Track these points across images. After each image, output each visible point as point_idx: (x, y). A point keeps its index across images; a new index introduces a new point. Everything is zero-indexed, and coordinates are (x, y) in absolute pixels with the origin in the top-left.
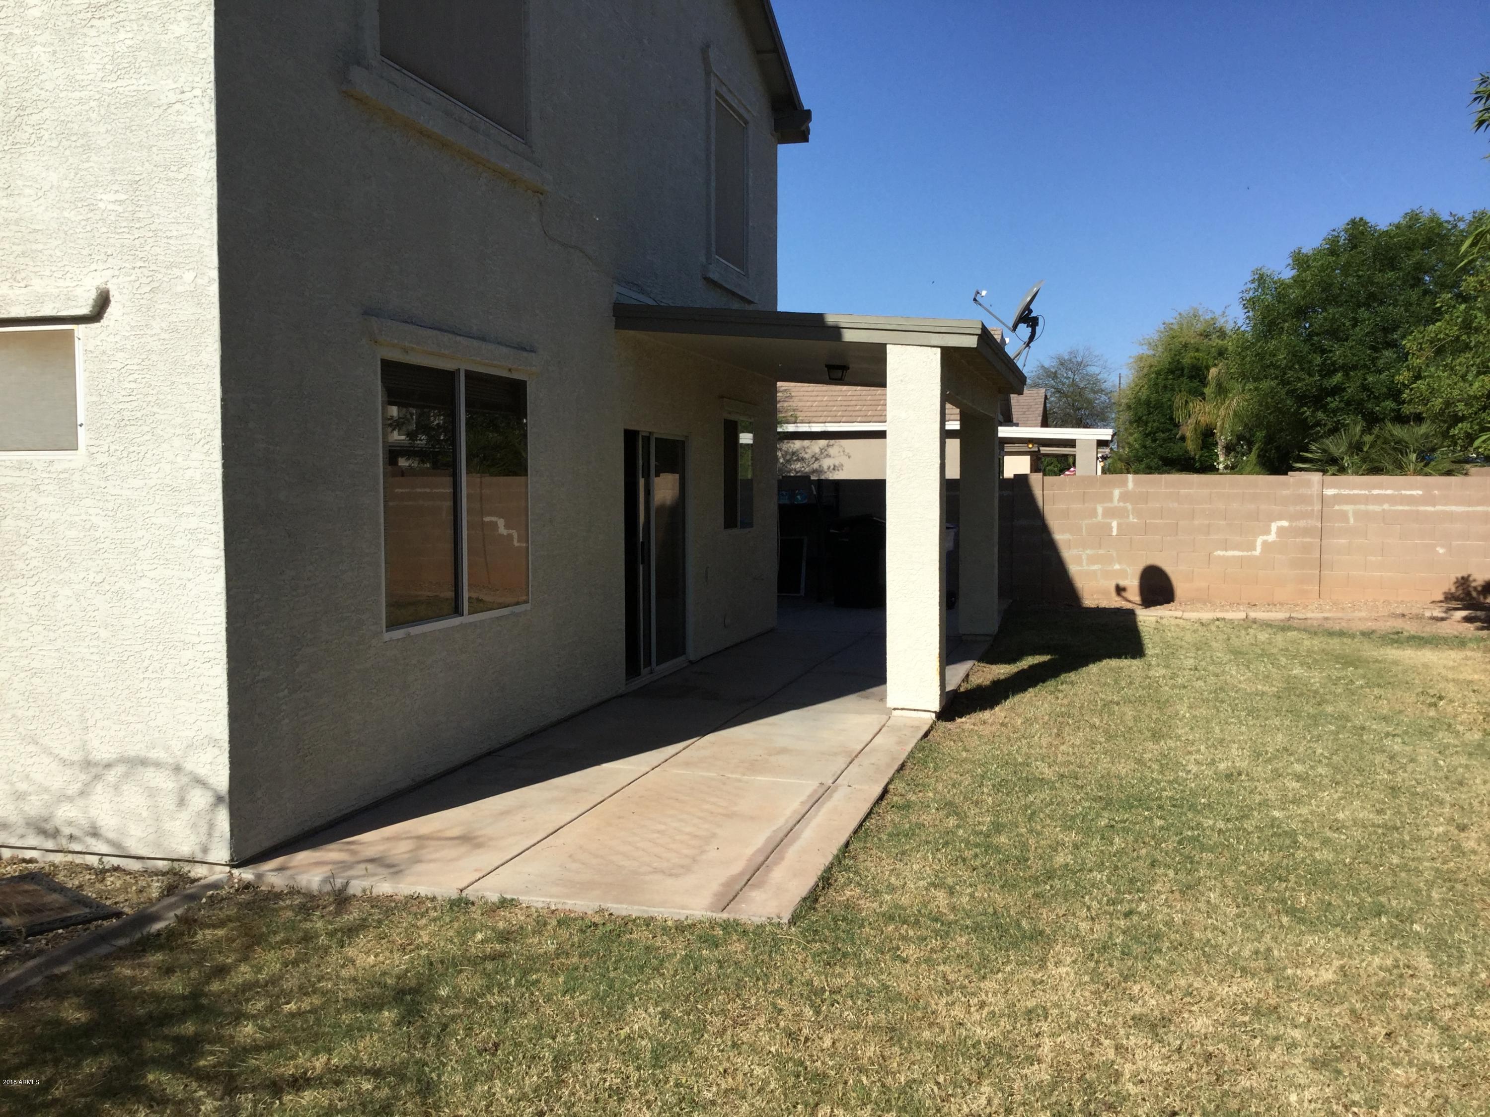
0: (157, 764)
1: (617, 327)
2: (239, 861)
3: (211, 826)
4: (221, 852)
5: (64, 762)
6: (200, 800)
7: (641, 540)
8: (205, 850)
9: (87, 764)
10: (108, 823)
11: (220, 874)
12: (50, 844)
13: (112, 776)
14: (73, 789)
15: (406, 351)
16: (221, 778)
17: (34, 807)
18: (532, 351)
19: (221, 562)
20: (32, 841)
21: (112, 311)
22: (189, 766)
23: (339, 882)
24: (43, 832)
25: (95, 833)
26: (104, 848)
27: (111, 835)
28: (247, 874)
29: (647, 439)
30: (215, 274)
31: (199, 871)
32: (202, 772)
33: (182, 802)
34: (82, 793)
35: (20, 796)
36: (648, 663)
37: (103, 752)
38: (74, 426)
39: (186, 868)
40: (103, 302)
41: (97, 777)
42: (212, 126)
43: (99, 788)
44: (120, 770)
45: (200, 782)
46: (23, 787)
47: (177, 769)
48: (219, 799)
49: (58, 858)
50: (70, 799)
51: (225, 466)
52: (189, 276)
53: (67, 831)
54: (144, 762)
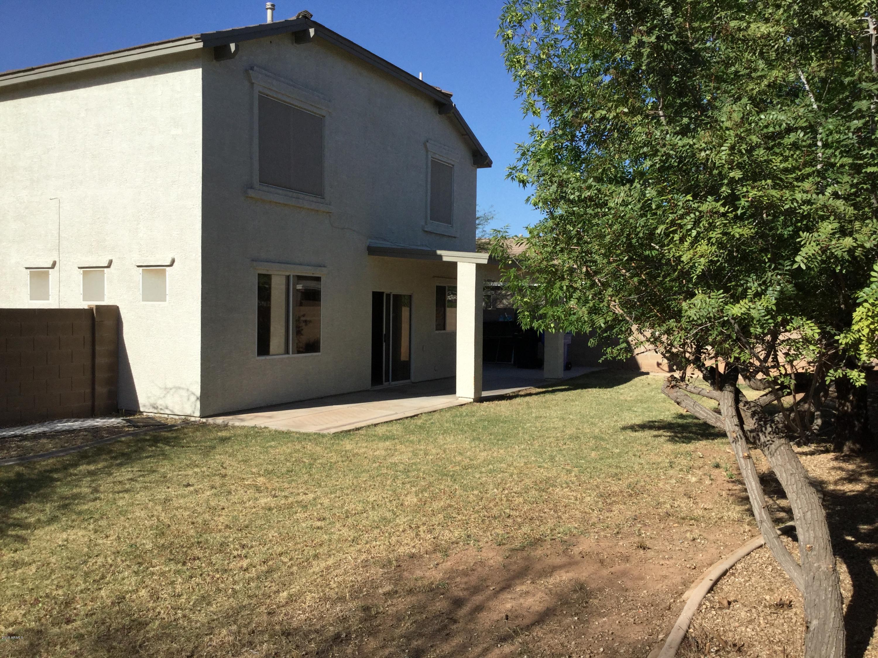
0: (183, 389)
1: (369, 254)
2: (202, 417)
3: (195, 406)
4: (198, 414)
5: (160, 388)
6: (193, 398)
7: (384, 333)
8: (194, 413)
9: (166, 388)
10: (170, 406)
11: (198, 419)
12: (156, 411)
13: (172, 392)
14: (162, 396)
15: (268, 271)
16: (198, 393)
17: (152, 401)
18: (324, 267)
19: (200, 333)
20: (151, 410)
21: (175, 264)
22: (190, 389)
23: (226, 423)
24: (154, 408)
25: (167, 408)
26: (169, 412)
27: (171, 409)
28: (204, 420)
29: (388, 295)
30: (200, 254)
31: (193, 419)
32: (194, 391)
33: (188, 399)
34: (164, 397)
35: (149, 397)
36: (387, 380)
37: (170, 385)
38: (165, 295)
39: (189, 418)
40: (173, 261)
41: (168, 392)
42: (201, 214)
43: (168, 395)
44: (173, 390)
45: (193, 394)
46: (150, 395)
47: (188, 390)
48: (198, 398)
49: (157, 415)
50: (161, 398)
51: (202, 307)
52: (194, 255)
53: (160, 407)
54: (180, 388)
